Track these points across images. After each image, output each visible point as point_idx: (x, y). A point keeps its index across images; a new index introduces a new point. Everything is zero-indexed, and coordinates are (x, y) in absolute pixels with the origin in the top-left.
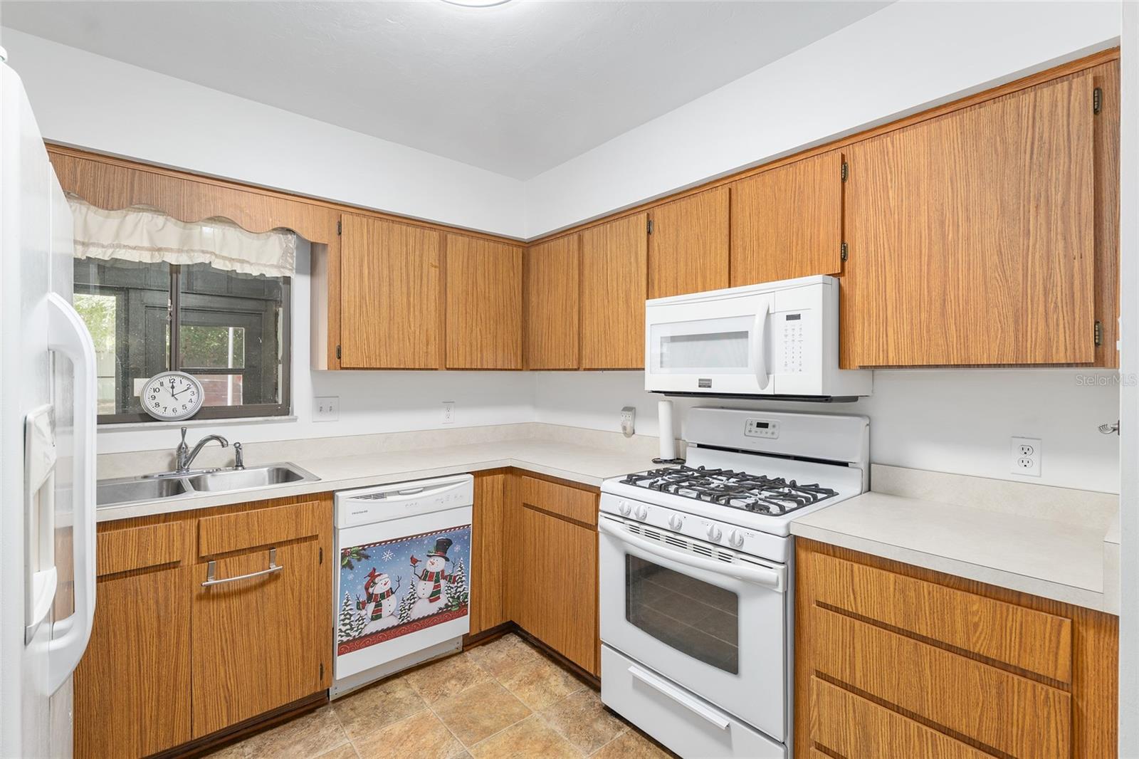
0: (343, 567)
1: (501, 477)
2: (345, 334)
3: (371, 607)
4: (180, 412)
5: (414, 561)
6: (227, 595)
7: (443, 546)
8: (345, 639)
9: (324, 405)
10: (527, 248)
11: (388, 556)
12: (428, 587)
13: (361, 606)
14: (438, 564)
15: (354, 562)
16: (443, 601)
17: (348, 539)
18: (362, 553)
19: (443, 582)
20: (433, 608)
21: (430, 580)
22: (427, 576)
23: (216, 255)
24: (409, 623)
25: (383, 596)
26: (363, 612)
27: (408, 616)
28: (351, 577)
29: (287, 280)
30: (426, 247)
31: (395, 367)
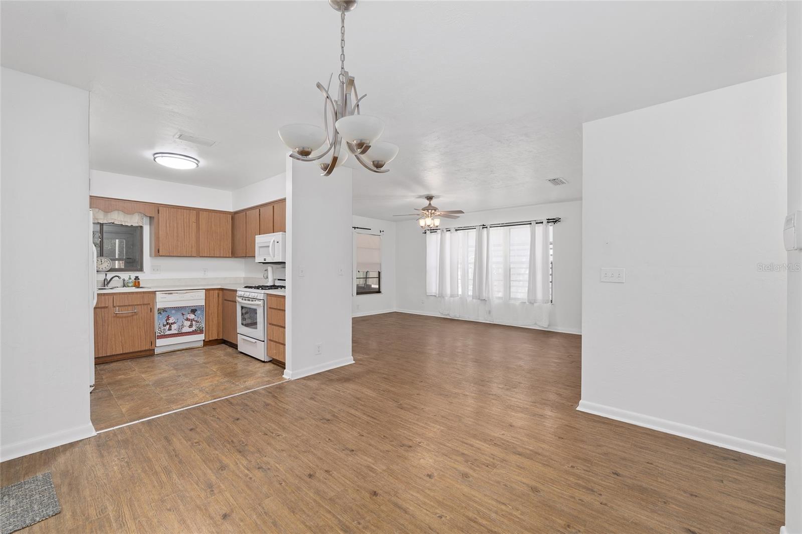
0: (158, 313)
1: (217, 291)
2: (161, 245)
3: (168, 326)
4: (104, 269)
5: (183, 314)
6: (122, 317)
7: (194, 311)
8: (159, 335)
9: (155, 269)
10: (234, 215)
11: (173, 312)
12: (189, 323)
13: (164, 326)
14: (192, 316)
15: (162, 312)
16: (194, 328)
17: (160, 305)
18: (164, 310)
19: (194, 322)
20: (191, 330)
21: (189, 321)
22: (187, 319)
23: (115, 220)
24: (181, 333)
25: (172, 324)
26: (165, 328)
27: (181, 331)
28: (161, 317)
29: (141, 227)
30: (191, 216)
31: (179, 255)
